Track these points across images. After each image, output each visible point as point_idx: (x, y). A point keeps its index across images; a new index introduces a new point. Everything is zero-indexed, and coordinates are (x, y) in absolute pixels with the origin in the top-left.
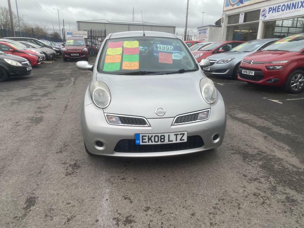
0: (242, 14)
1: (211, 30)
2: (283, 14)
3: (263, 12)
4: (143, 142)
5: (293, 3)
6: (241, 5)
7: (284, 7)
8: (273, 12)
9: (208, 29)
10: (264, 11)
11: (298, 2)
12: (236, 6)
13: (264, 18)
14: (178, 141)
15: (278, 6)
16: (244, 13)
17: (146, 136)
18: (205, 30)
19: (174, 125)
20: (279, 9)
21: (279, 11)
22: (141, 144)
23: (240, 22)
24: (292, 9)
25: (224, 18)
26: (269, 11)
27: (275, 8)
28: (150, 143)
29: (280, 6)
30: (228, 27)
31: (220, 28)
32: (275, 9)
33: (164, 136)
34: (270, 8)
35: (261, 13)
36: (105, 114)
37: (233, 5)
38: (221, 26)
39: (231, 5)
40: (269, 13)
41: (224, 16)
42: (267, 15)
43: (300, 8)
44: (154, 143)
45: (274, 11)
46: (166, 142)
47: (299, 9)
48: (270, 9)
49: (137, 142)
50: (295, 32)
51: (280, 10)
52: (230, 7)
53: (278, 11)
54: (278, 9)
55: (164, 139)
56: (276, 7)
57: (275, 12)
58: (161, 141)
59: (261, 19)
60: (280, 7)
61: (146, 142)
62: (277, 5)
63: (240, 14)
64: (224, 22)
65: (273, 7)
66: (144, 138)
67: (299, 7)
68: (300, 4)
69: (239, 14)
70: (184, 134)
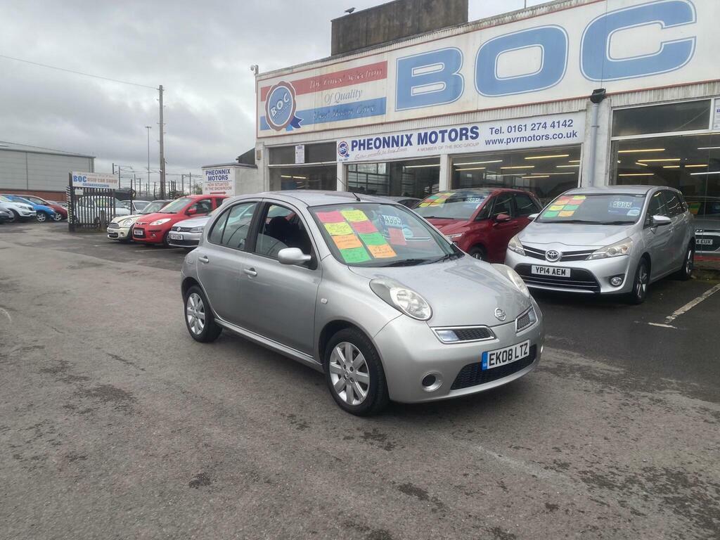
0: (300, 148)
1: (238, 173)
2: (379, 154)
3: (341, 147)
4: (490, 365)
5: (393, 137)
6: (295, 130)
7: (378, 142)
8: (360, 149)
9: (232, 170)
10: (343, 145)
11: (402, 136)
12: (283, 131)
13: (344, 158)
14: (523, 356)
15: (369, 140)
16: (303, 146)
17: (494, 354)
18: (224, 172)
19: (517, 332)
20: (371, 144)
21: (372, 148)
22: (489, 367)
23: (297, 161)
24: (393, 146)
25: (260, 151)
26: (353, 147)
27: (362, 142)
28: (499, 365)
29: (372, 140)
30: (270, 169)
31: (256, 170)
32: (364, 145)
33: (511, 350)
34: (353, 142)
35: (339, 150)
36: (433, 329)
37: (278, 129)
38: (256, 167)
39: (273, 127)
40: (353, 150)
41: (261, 148)
42: (349, 152)
43: (406, 145)
44: (502, 364)
45: (362, 147)
46: (514, 359)
47: (404, 147)
48: (355, 144)
49: (484, 365)
50: (376, 182)
51: (373, 146)
52: (273, 132)
53: (369, 148)
54: (369, 144)
55: (511, 355)
56: (364, 141)
57: (364, 149)
58: (509, 360)
59: (340, 160)
60: (373, 142)
61: (493, 364)
62: (366, 138)
63: (296, 147)
64: (262, 160)
65: (360, 141)
66: (492, 357)
67: (404, 144)
68: (405, 140)
69: (294, 146)
70: (527, 344)
